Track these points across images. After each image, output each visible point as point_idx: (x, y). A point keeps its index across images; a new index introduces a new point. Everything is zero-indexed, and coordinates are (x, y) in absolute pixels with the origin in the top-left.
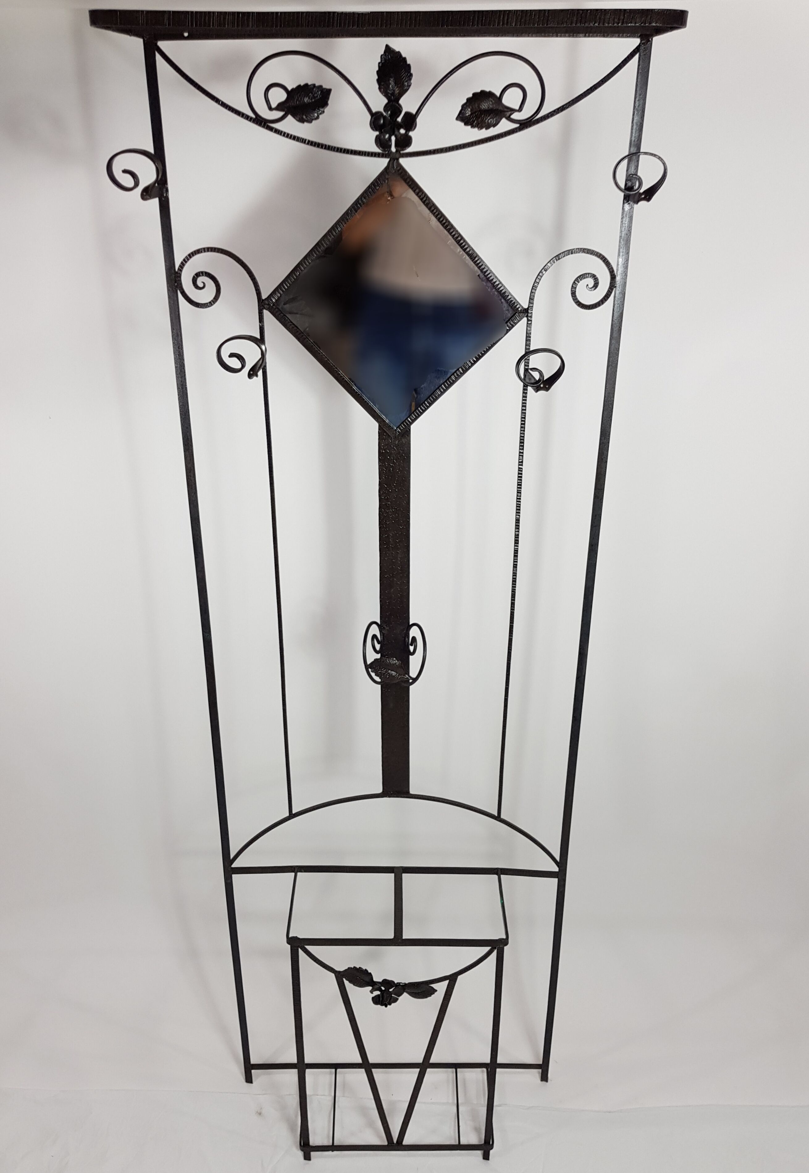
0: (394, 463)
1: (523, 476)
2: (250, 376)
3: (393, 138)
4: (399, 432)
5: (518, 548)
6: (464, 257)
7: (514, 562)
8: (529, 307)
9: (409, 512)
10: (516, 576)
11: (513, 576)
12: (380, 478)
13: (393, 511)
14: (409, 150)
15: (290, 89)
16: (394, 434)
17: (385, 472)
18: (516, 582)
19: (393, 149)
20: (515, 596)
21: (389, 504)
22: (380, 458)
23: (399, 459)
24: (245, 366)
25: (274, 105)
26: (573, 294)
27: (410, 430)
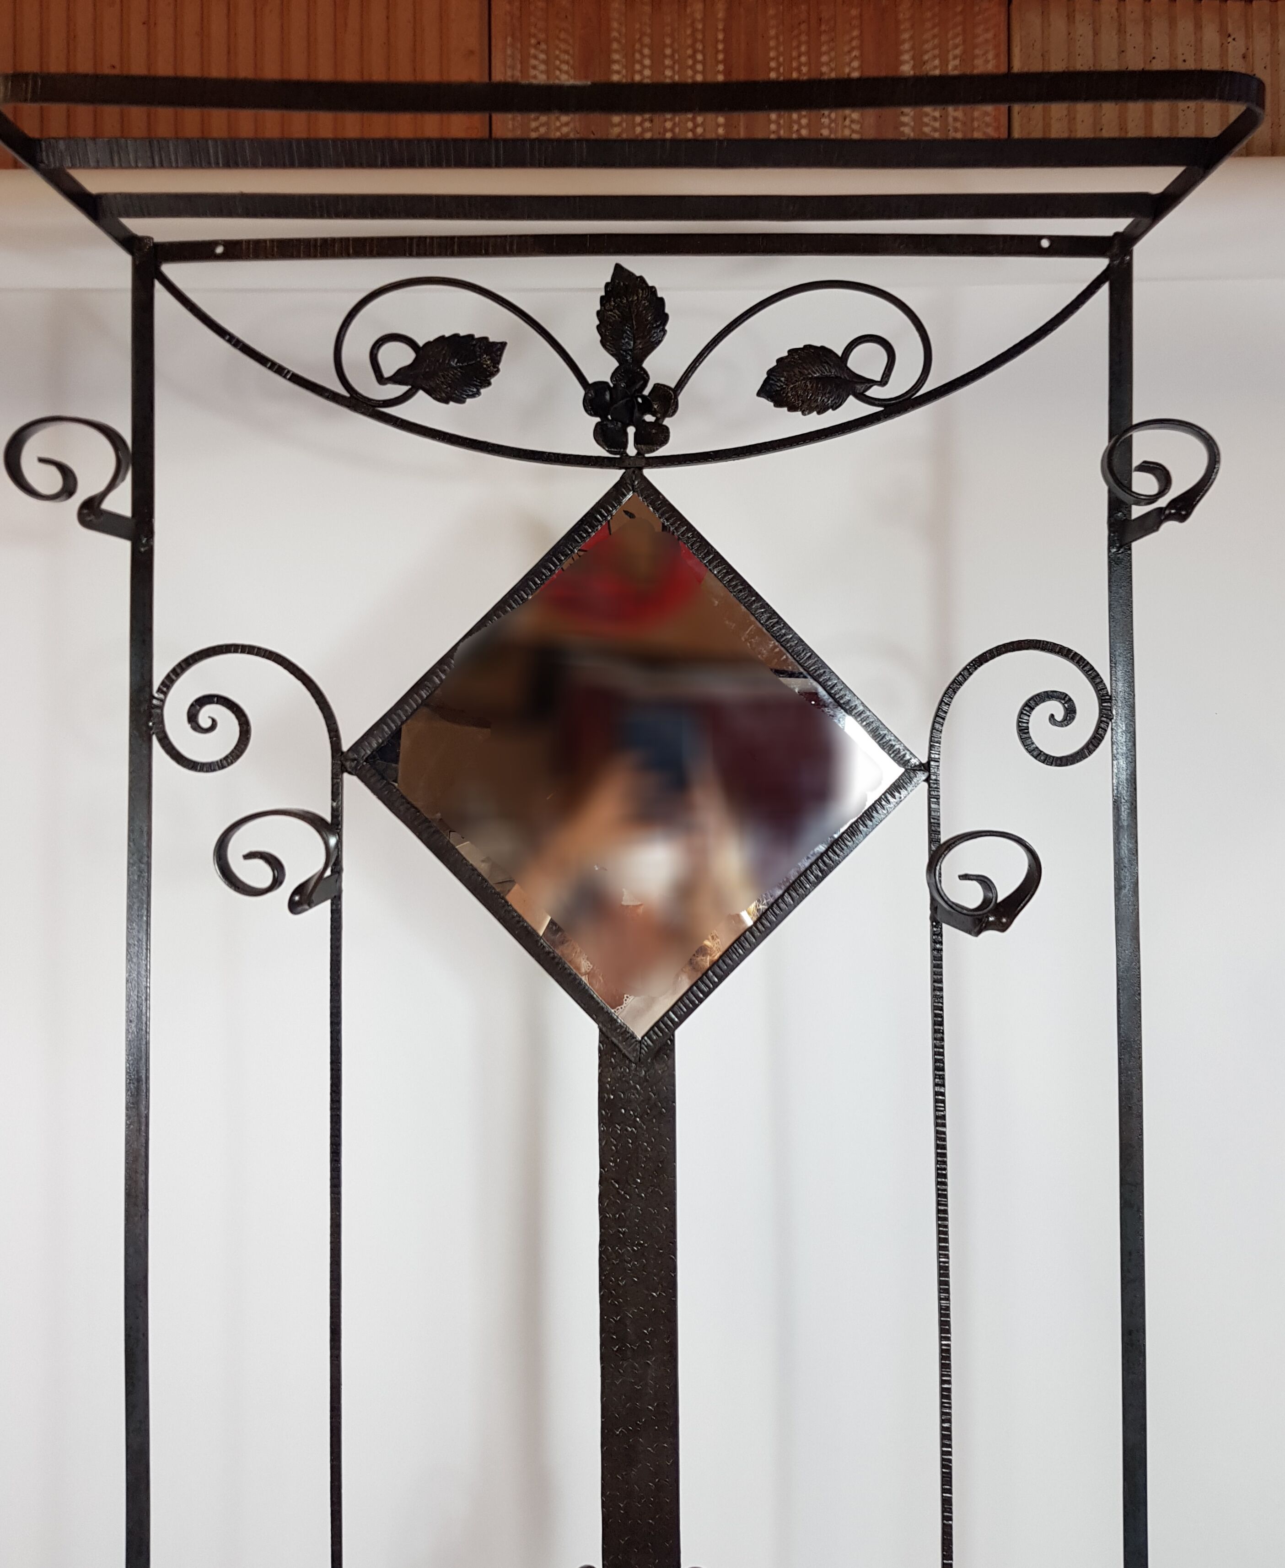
0: (634, 1125)
1: (949, 1152)
2: (295, 906)
3: (631, 430)
4: (648, 1046)
5: (949, 1345)
6: (785, 657)
7: (943, 1382)
8: (930, 759)
9: (674, 1253)
10: (949, 1421)
11: (943, 1421)
12: (602, 1166)
13: (634, 1250)
14: (662, 451)
15: (421, 343)
16: (637, 1050)
17: (613, 1148)
18: (950, 1439)
19: (631, 451)
20: (951, 1478)
21: (624, 1233)
22: (603, 1112)
23: (648, 1114)
24: (281, 883)
25: (387, 372)
26: (1023, 731)
27: (673, 1041)
